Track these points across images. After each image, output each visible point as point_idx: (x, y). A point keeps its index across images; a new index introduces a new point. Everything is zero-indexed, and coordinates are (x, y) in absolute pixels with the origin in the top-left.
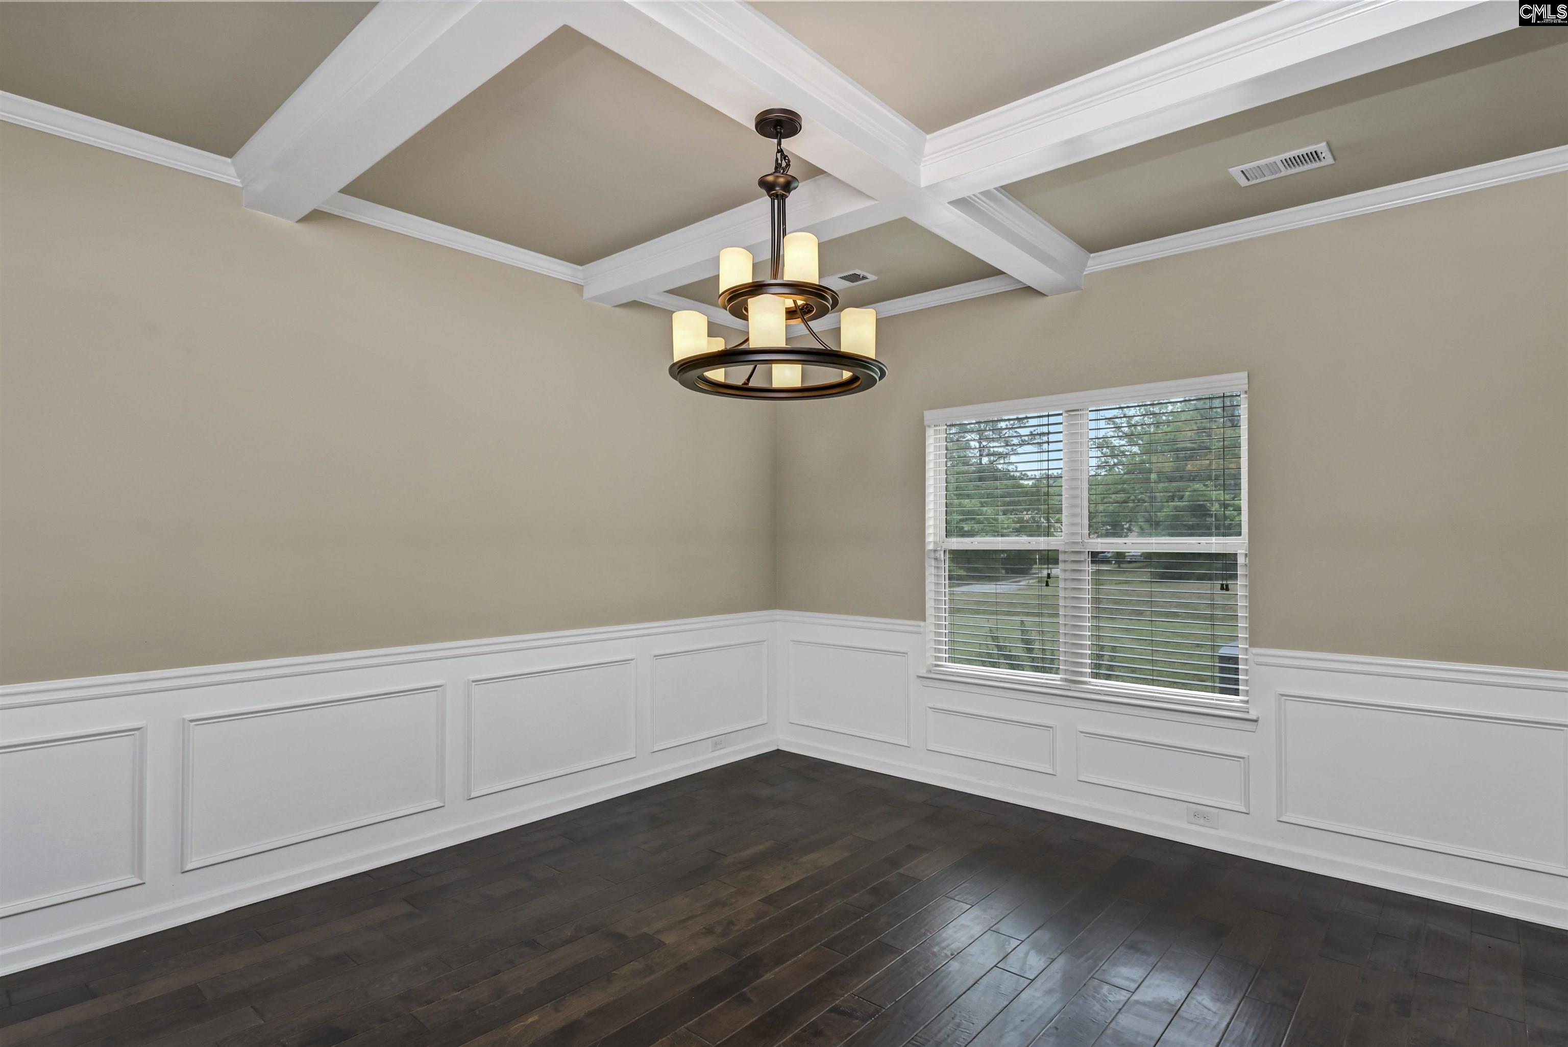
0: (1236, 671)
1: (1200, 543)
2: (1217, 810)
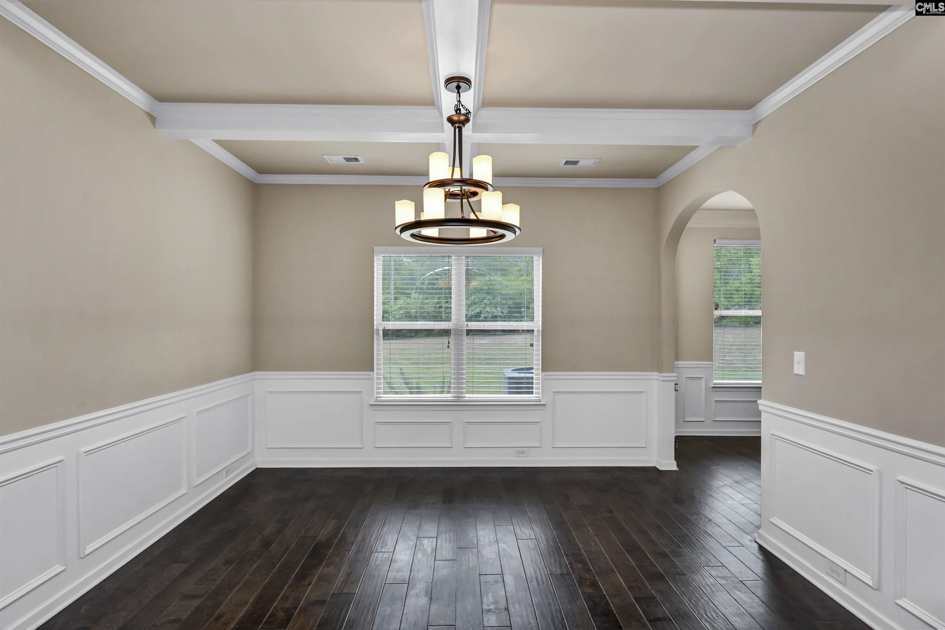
0: (532, 383)
1: (518, 325)
2: (527, 449)
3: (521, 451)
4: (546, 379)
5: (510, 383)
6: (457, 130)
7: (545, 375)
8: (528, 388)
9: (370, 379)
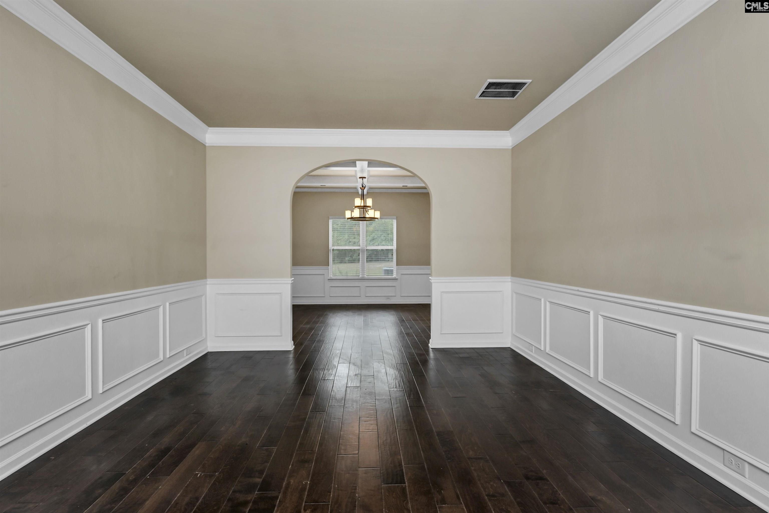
3: (388, 297)
4: (398, 269)
5: (385, 272)
6: (362, 191)
7: (398, 267)
8: (391, 274)
9: (328, 269)
